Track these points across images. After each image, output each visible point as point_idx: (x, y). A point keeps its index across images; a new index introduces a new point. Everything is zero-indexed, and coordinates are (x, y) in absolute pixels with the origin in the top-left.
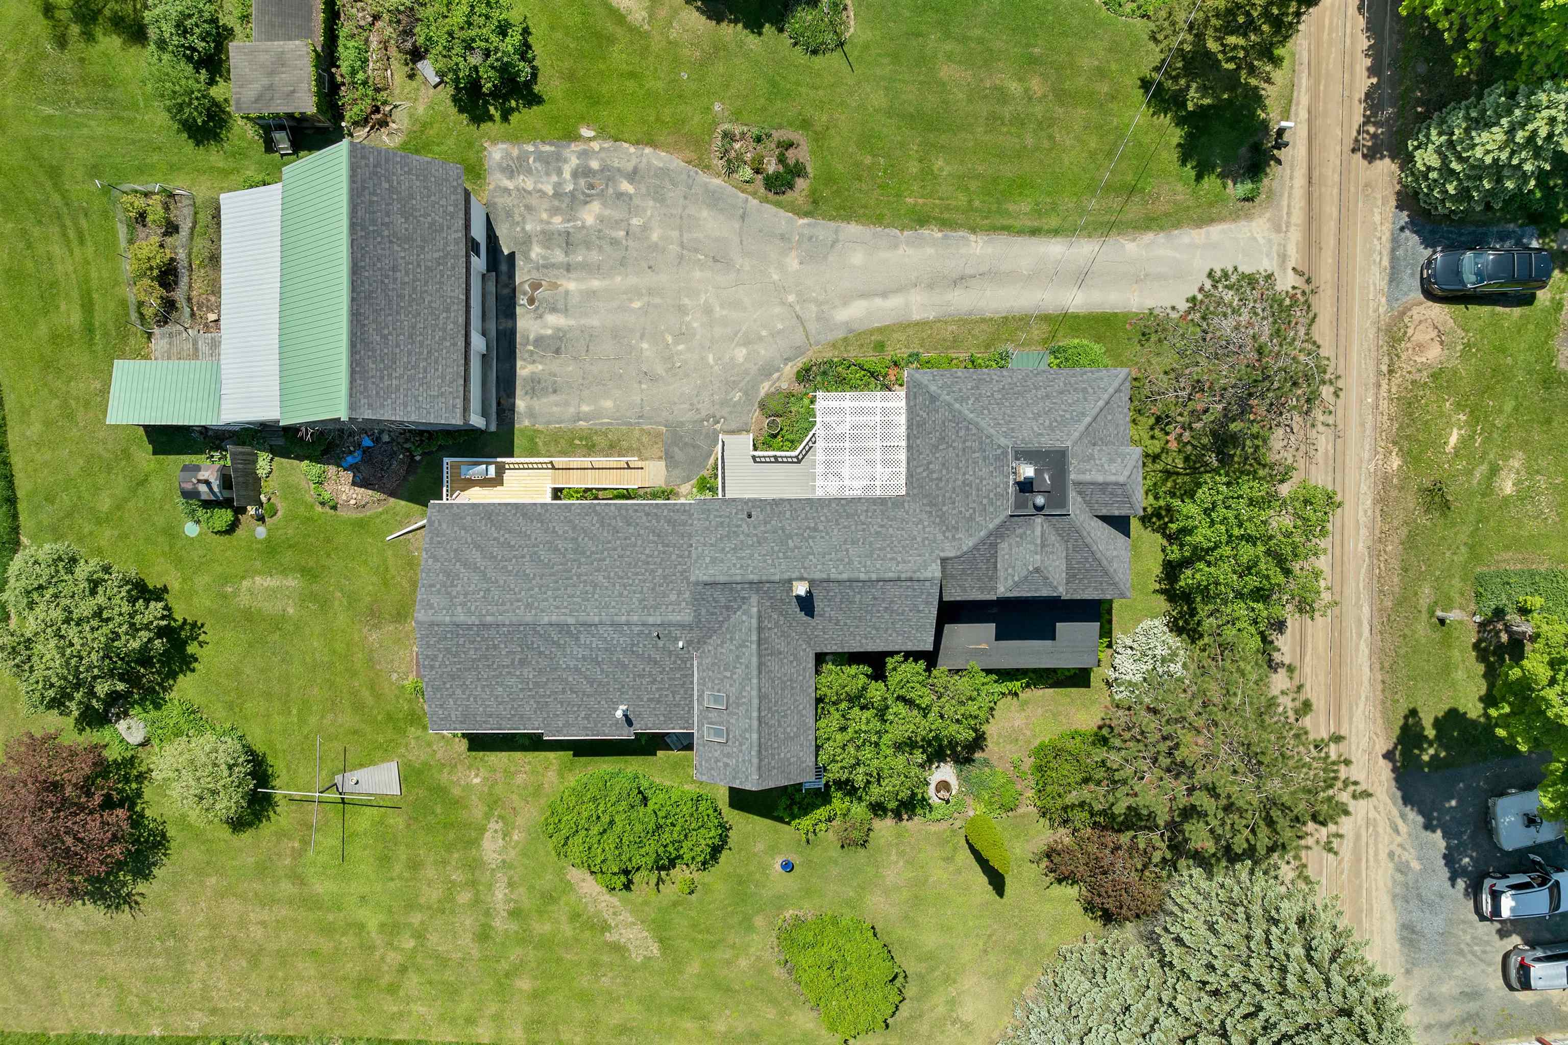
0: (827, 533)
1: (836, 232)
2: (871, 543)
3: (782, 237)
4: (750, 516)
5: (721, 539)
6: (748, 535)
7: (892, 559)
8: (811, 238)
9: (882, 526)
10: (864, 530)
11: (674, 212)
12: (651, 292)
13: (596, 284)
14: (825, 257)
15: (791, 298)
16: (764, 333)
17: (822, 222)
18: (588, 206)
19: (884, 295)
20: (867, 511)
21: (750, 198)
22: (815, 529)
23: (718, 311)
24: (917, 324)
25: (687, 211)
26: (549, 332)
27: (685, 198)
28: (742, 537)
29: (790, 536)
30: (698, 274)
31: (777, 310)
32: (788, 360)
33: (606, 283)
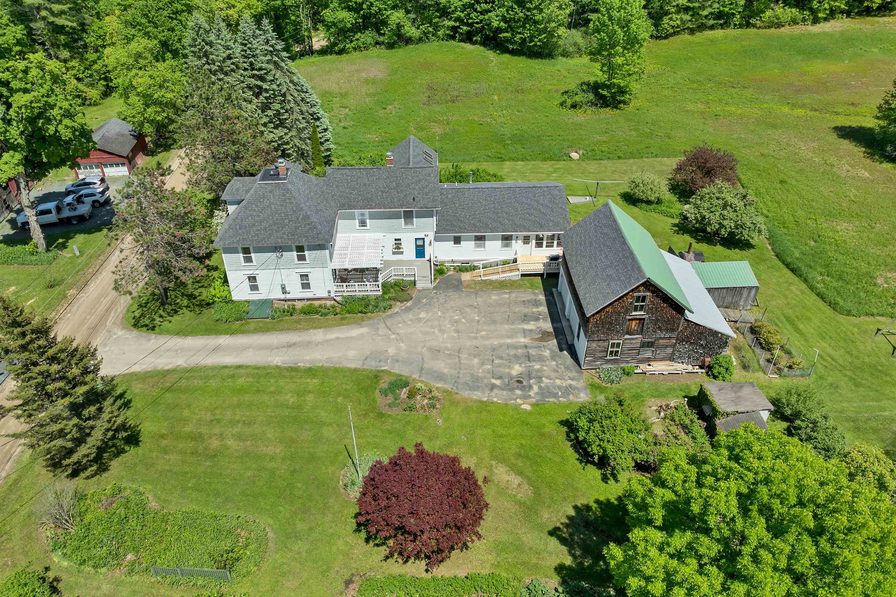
0: (377, 189)
1: (364, 364)
2: (357, 184)
3: (397, 361)
4: (414, 199)
5: (427, 186)
6: (414, 189)
7: (348, 176)
8: (380, 361)
9: (351, 193)
10: (360, 191)
11: (465, 371)
12: (476, 338)
13: (509, 341)
14: (371, 353)
15: (393, 336)
16: (409, 322)
17: (373, 368)
18: (519, 373)
19: (338, 338)
20: (358, 202)
21: (417, 378)
22: (383, 192)
23: (436, 331)
24: (320, 328)
25: (457, 371)
26: (532, 323)
27: (458, 377)
28: (417, 187)
29: (394, 188)
30: (449, 345)
31: (401, 332)
32: (397, 313)
33: (502, 341)
